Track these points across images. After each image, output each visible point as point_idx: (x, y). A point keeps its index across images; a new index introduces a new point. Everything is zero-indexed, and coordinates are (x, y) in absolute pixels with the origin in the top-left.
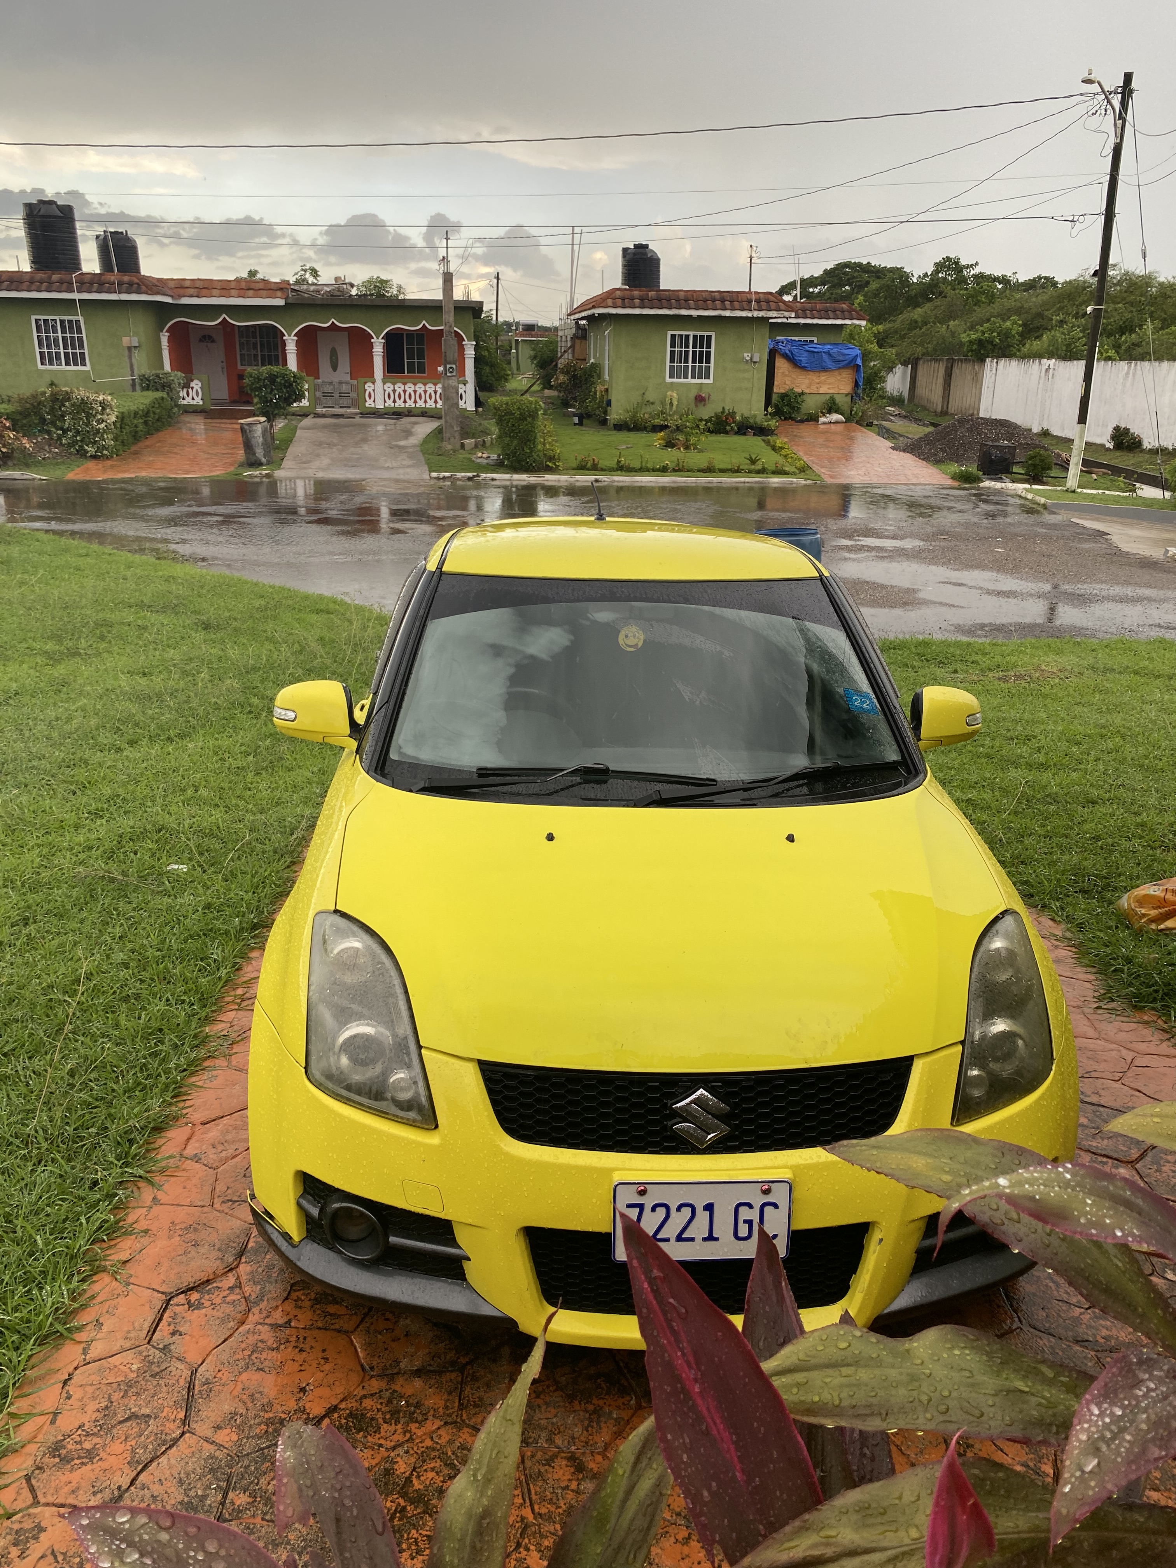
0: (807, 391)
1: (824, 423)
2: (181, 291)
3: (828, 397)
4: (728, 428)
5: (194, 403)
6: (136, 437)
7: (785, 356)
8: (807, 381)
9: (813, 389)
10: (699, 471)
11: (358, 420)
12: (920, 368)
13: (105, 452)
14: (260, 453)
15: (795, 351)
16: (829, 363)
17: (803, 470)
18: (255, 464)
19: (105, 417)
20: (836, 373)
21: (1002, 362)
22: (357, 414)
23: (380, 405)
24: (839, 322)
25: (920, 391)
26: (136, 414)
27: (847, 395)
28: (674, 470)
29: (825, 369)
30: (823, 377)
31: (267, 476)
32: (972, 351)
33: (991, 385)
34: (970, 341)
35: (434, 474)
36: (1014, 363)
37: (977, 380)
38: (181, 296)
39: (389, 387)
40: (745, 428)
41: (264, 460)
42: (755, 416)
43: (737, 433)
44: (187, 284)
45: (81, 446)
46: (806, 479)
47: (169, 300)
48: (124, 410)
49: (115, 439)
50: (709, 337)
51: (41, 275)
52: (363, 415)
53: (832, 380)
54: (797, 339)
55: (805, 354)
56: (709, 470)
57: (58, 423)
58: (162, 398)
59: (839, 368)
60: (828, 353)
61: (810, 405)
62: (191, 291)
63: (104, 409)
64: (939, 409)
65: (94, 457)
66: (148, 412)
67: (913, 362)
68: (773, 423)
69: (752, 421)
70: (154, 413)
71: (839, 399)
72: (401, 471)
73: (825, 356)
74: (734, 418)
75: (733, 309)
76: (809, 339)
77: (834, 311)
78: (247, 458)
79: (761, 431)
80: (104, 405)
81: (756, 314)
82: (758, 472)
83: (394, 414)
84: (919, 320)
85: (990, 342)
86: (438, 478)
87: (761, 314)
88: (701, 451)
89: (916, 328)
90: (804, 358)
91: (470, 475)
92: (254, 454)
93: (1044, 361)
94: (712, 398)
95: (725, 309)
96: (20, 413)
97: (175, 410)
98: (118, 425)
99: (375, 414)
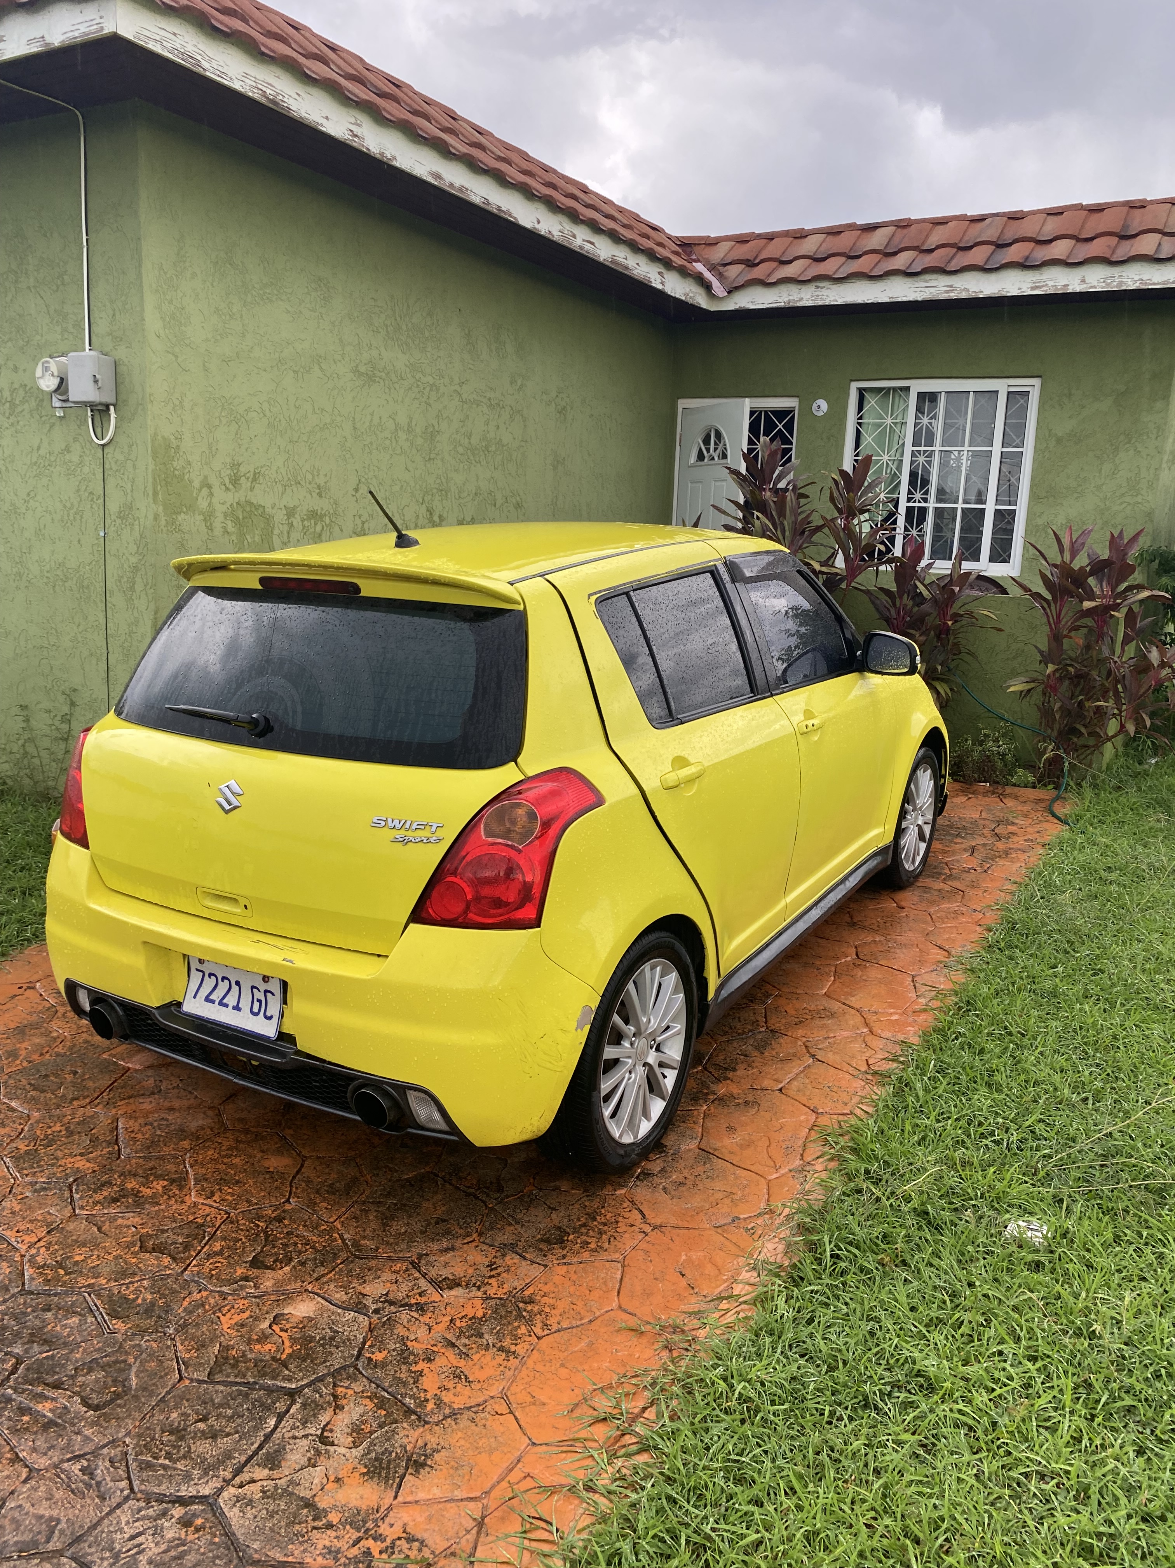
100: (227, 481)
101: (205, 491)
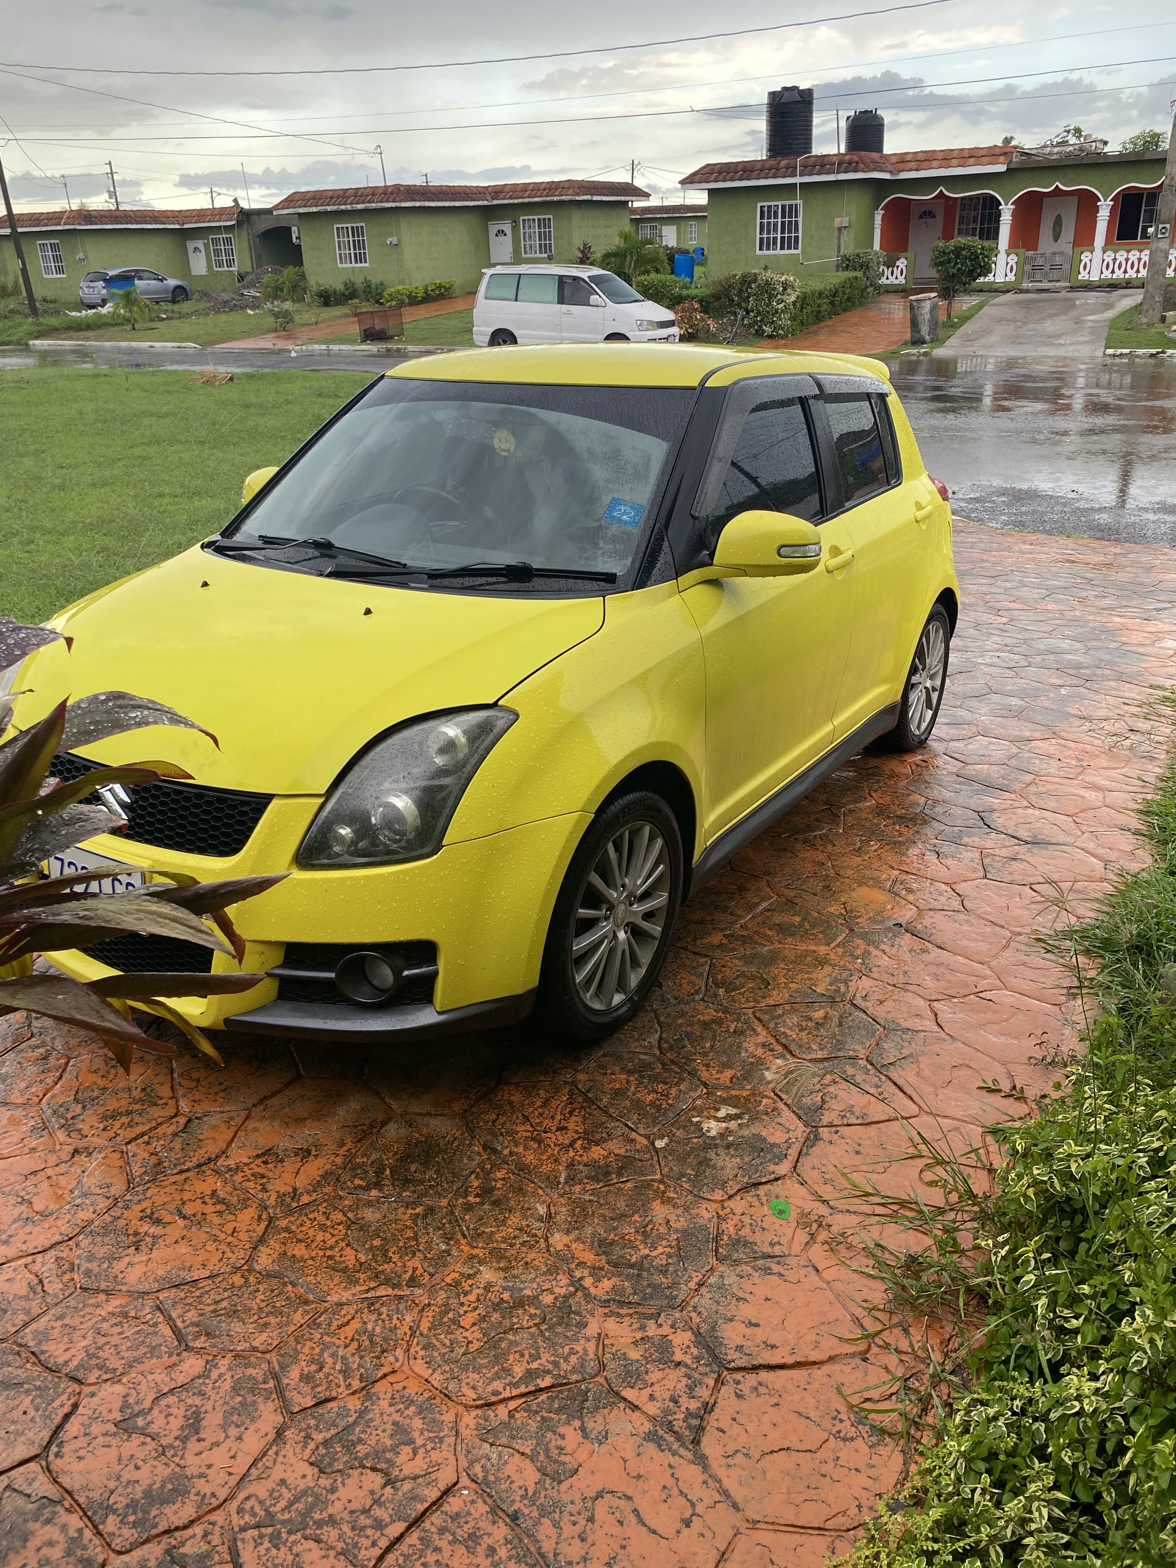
2: (901, 166)
5: (897, 282)
6: (818, 317)
11: (1064, 294)
13: (781, 332)
14: (925, 330)
18: (917, 342)
19: (785, 297)
22: (1065, 288)
23: (1095, 277)
26: (821, 294)
31: (925, 354)
35: (1110, 351)
38: (899, 171)
39: (1109, 256)
41: (927, 338)
44: (909, 158)
45: (760, 327)
47: (887, 176)
48: (808, 290)
49: (793, 319)
51: (772, 162)
52: (1072, 289)
57: (743, 305)
58: (856, 278)
62: (912, 165)
63: (785, 289)
65: (770, 337)
66: (837, 291)
70: (844, 293)
72: (1071, 348)
78: (912, 336)
80: (786, 286)
83: (1108, 286)
86: (1114, 355)
91: (1154, 351)
92: (919, 331)
96: (714, 296)
97: (870, 289)
98: (798, 305)
99: (1088, 287)
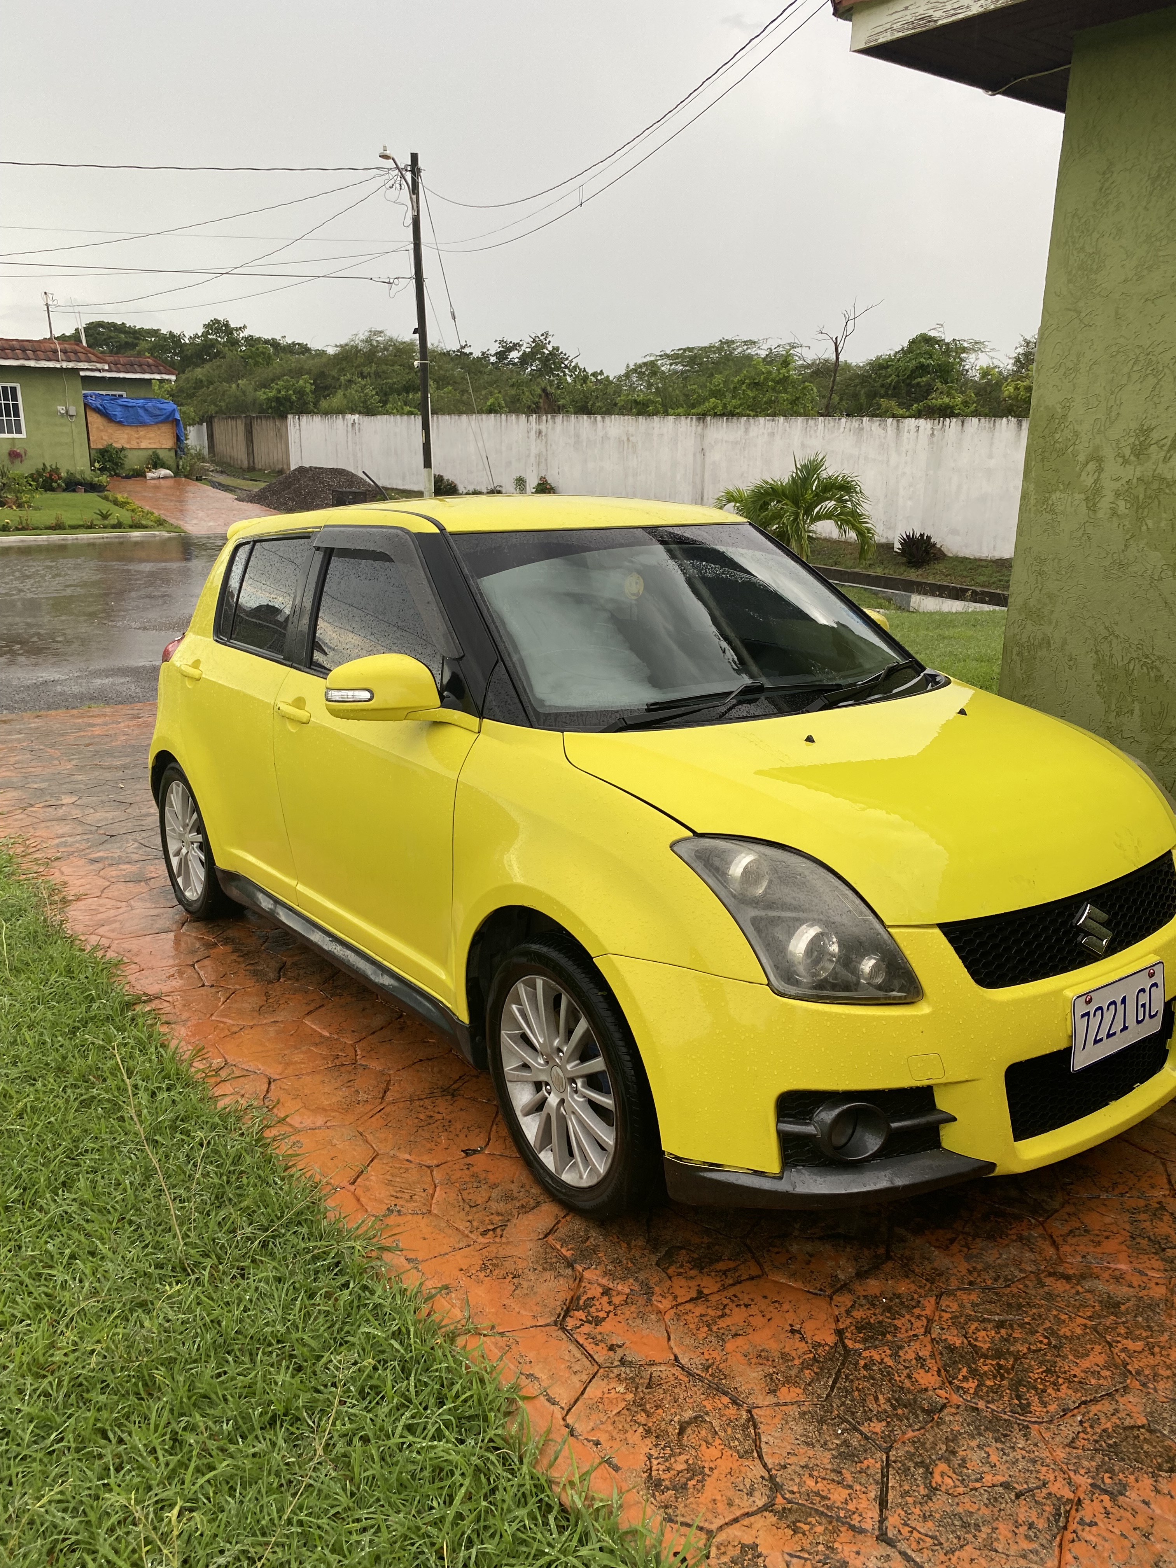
0: (127, 446)
1: (153, 479)
3: (150, 452)
4: (54, 485)
7: (97, 410)
8: (126, 436)
9: (134, 444)
10: (46, 528)
12: (216, 426)
15: (108, 405)
16: (147, 418)
17: (160, 523)
20: (155, 428)
21: (304, 418)
24: (147, 376)
25: (220, 447)
27: (170, 450)
28: (17, 529)
29: (143, 424)
30: (142, 432)
32: (271, 407)
33: (297, 440)
34: (268, 399)
36: (317, 419)
37: (282, 437)
40: (72, 485)
42: (82, 472)
43: (65, 490)
46: (169, 532)
50: (14, 389)
53: (152, 435)
54: (104, 393)
55: (119, 409)
56: (58, 527)
59: (157, 423)
60: (143, 408)
61: (133, 461)
64: (245, 464)
67: (208, 420)
68: (104, 479)
69: (78, 476)
71: (162, 454)
73: (141, 411)
74: (59, 474)
75: (38, 359)
76: (117, 393)
77: (140, 365)
79: (92, 487)
81: (65, 365)
82: (114, 527)
84: (204, 379)
85: (287, 399)
87: (71, 365)
88: (36, 509)
89: (202, 387)
90: (118, 413)
93: (348, 416)
94: (29, 454)
95: (29, 359)
100: (1127, 452)
101: (1092, 466)
